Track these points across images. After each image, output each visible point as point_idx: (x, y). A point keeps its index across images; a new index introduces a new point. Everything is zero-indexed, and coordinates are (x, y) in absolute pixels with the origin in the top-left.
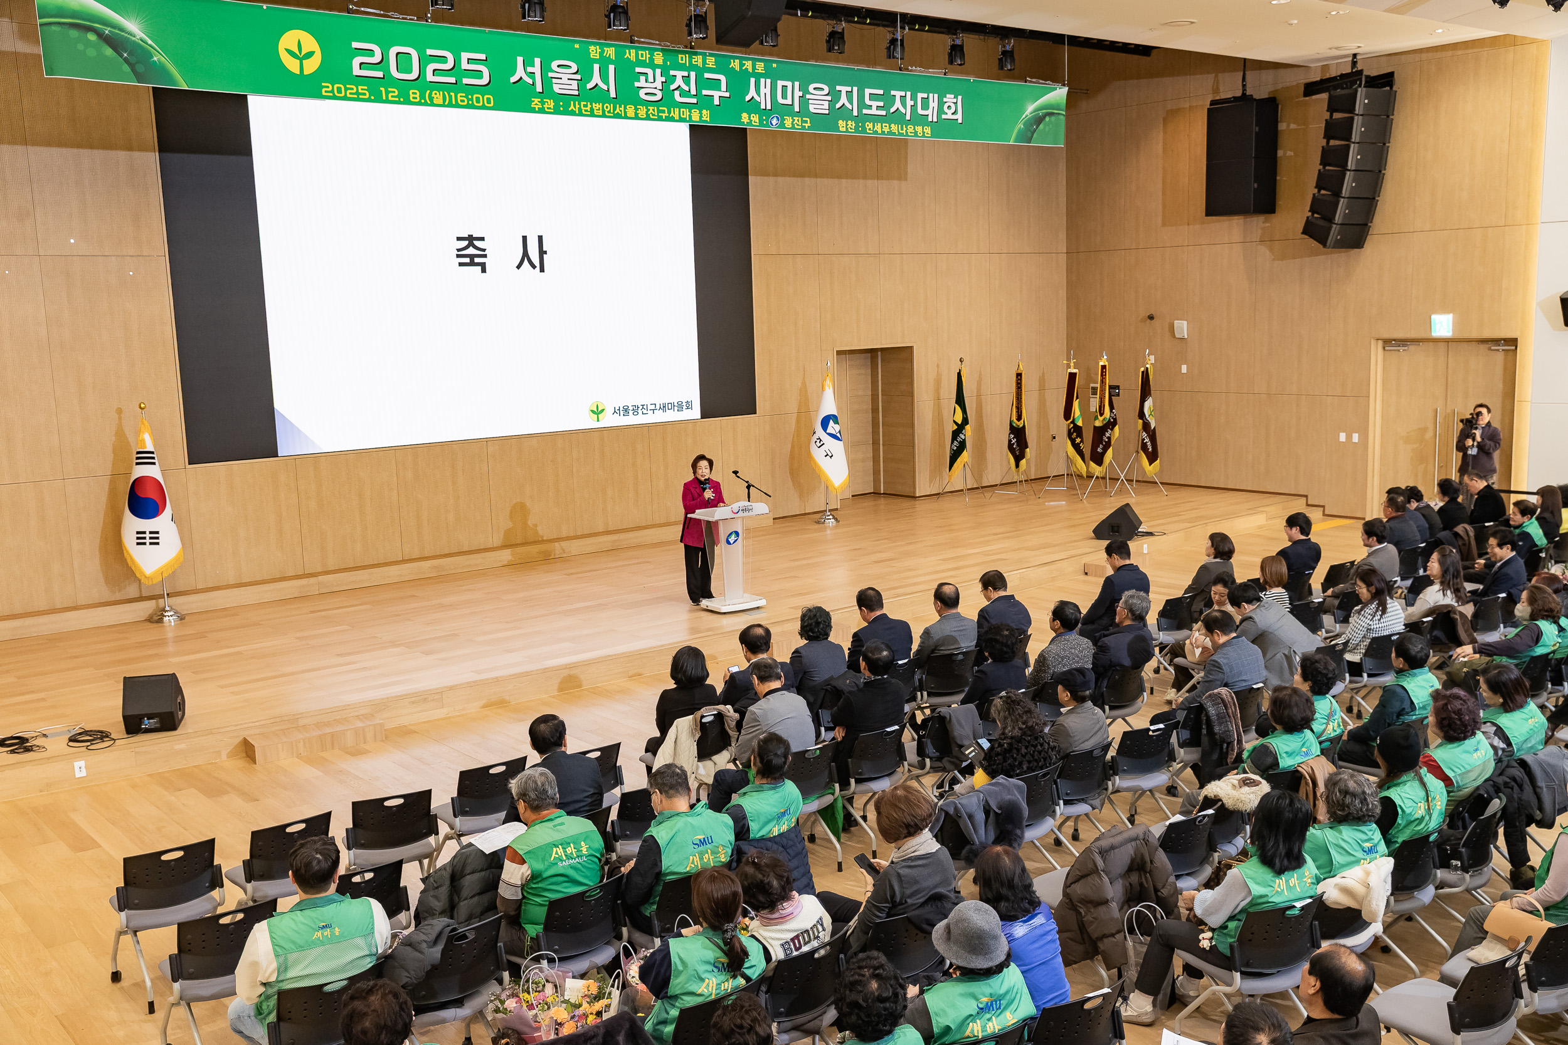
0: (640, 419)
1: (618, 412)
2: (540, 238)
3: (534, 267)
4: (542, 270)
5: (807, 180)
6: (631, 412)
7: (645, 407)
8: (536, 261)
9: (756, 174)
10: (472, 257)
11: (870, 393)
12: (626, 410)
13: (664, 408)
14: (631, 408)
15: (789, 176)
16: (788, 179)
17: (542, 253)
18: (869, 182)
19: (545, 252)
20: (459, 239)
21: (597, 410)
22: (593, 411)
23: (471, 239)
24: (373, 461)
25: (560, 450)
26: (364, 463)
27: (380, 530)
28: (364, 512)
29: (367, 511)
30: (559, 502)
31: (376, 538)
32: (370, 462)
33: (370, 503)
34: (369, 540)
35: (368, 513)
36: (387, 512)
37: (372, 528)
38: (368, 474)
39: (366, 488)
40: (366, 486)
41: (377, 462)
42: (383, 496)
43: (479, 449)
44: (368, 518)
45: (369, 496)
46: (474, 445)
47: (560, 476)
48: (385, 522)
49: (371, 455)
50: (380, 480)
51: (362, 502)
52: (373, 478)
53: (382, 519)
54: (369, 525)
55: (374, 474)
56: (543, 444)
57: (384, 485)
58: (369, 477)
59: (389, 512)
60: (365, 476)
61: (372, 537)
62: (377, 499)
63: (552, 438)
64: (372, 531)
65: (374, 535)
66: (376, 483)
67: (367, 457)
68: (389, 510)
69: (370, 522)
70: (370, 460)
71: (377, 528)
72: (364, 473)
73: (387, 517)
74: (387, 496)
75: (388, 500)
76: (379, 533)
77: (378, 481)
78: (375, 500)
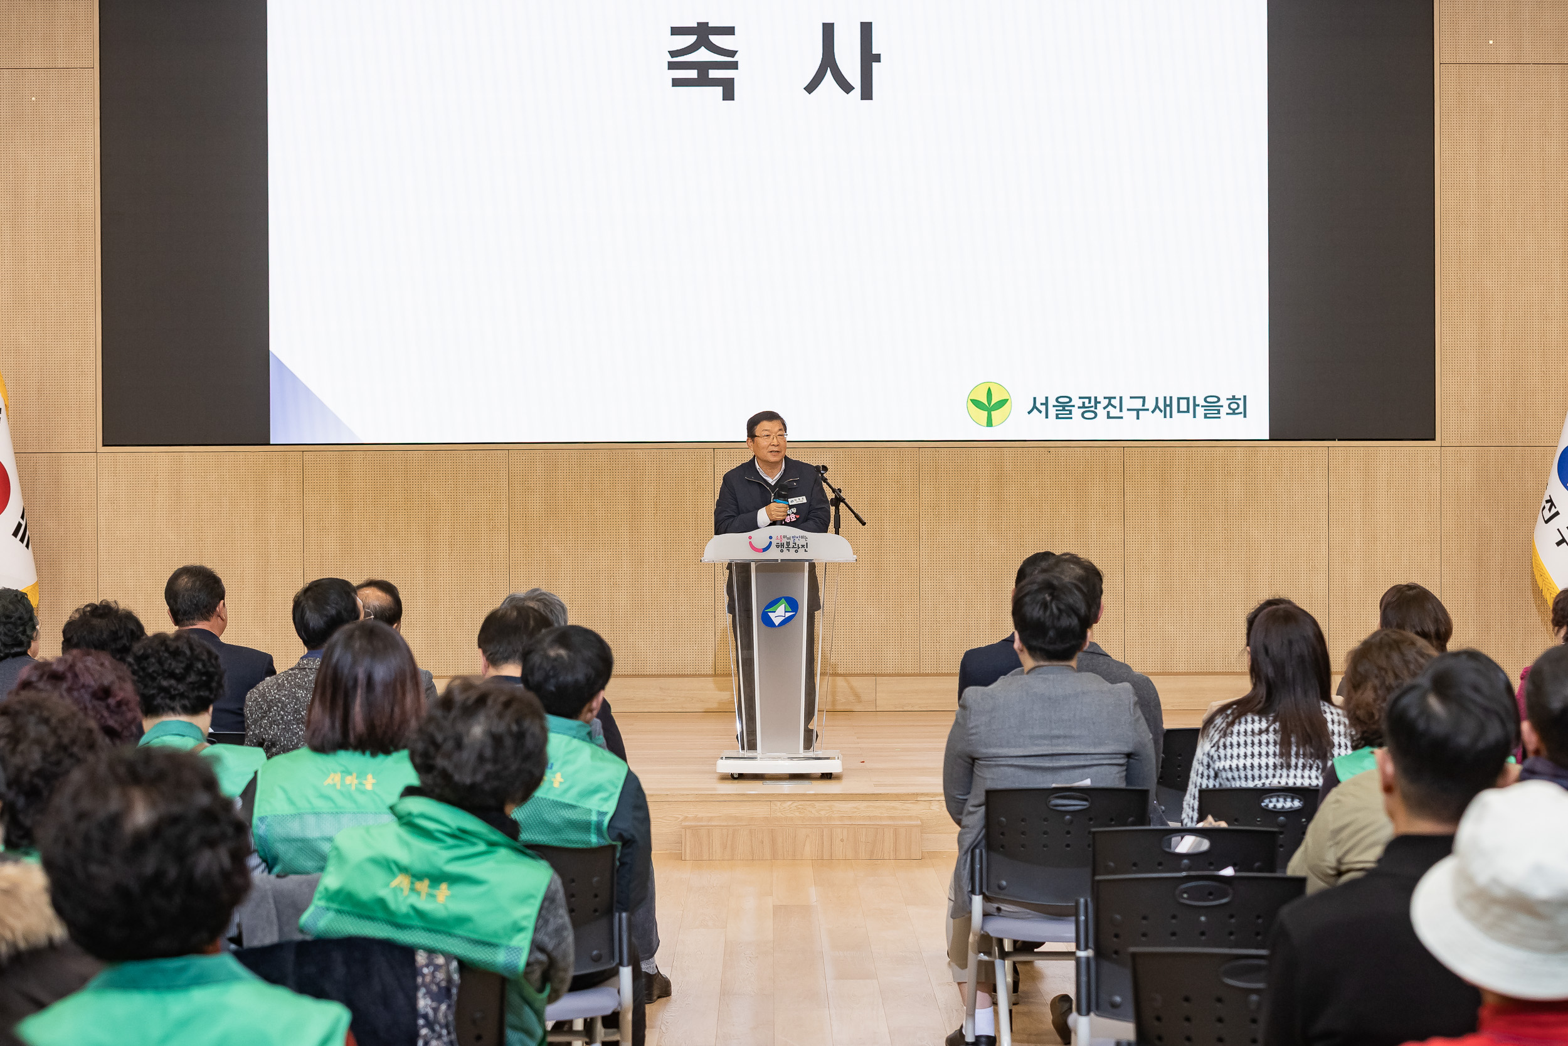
0: (1100, 429)
1: (1043, 408)
2: (866, 29)
3: (847, 87)
4: (867, 93)
6: (1077, 412)
7: (1115, 402)
8: (853, 75)
10: (703, 67)
12: (1064, 408)
13: (1166, 407)
14: (1077, 402)
17: (869, 58)
19: (877, 58)
20: (676, 31)
21: (989, 403)
22: (976, 403)
23: (703, 33)
24: (460, 470)
25: (891, 481)
26: (441, 472)
27: (464, 609)
28: (434, 568)
29: (439, 568)
30: (880, 595)
31: (456, 622)
32: (455, 470)
33: (448, 552)
34: (443, 625)
35: (442, 571)
36: (483, 573)
37: (448, 603)
38: (447, 494)
39: (442, 521)
40: (442, 516)
41: (469, 472)
42: (478, 540)
43: (696, 462)
44: (442, 582)
45: (447, 538)
46: (685, 454)
47: (885, 538)
48: (478, 592)
49: (457, 456)
50: (472, 508)
51: (431, 549)
52: (458, 502)
53: (472, 587)
54: (442, 595)
55: (461, 494)
56: (847, 464)
57: (480, 518)
58: (450, 499)
59: (486, 573)
60: (442, 497)
61: (448, 620)
62: (464, 546)
63: (871, 453)
64: (448, 609)
65: (453, 617)
66: (464, 513)
67: (449, 459)
68: (486, 570)
69: (445, 590)
70: (455, 467)
71: (459, 603)
72: (439, 491)
73: (483, 584)
74: (486, 540)
75: (486, 548)
76: (462, 614)
77: (469, 510)
78: (458, 546)
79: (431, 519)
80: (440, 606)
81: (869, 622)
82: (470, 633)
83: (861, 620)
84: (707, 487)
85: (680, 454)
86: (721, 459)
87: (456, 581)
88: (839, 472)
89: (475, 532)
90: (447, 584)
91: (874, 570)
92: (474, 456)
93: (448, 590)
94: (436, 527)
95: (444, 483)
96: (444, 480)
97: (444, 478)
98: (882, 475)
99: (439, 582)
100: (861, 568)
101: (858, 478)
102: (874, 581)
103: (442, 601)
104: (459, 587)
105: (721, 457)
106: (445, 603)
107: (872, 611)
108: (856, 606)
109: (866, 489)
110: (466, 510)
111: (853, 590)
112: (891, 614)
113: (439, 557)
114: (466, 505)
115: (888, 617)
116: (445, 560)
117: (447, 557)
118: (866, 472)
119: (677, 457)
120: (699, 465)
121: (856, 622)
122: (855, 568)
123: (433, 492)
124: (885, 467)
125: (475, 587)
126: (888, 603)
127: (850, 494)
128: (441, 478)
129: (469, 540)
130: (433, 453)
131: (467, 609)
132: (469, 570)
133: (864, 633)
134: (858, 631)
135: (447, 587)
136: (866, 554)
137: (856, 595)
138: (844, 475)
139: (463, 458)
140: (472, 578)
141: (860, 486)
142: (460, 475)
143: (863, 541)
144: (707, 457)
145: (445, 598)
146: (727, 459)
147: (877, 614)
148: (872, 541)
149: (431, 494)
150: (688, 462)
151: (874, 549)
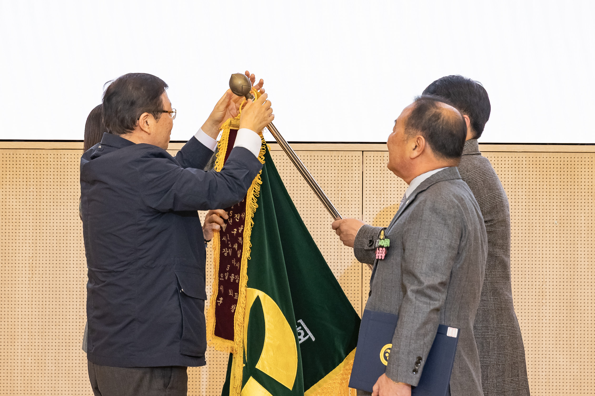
24: (45, 173)
25: (587, 194)
26: (21, 176)
27: (47, 347)
28: (10, 296)
29: (17, 296)
30: (572, 339)
31: (36, 365)
32: (38, 173)
33: (27, 276)
34: (19, 368)
35: (20, 299)
36: (71, 303)
37: (27, 341)
38: (28, 204)
39: (21, 238)
40: (21, 231)
41: (56, 177)
42: (65, 262)
43: (340, 168)
44: (20, 313)
45: (27, 258)
46: (326, 158)
47: (579, 267)
48: (64, 327)
49: (42, 156)
50: (59, 221)
51: (7, 272)
52: (42, 214)
53: (58, 320)
54: (20, 330)
55: (45, 204)
56: (531, 173)
57: (68, 235)
58: (31, 211)
59: (75, 303)
60: (21, 207)
61: (26, 361)
62: (48, 269)
63: (562, 159)
64: (27, 347)
65: (33, 358)
66: (48, 228)
67: (32, 160)
68: (75, 300)
69: (23, 323)
70: (38, 170)
71: (40, 341)
72: (18, 200)
73: (71, 317)
74: (75, 262)
75: (75, 272)
76: (43, 355)
77: (55, 224)
78: (41, 269)
79: (7, 234)
80: (16, 344)
81: (558, 374)
82: (53, 378)
83: (547, 370)
84: (353, 199)
85: (319, 158)
86: (372, 165)
87: (37, 313)
88: (520, 183)
89: (62, 252)
90: (27, 317)
91: (565, 308)
92: (63, 156)
93: (27, 324)
94: (14, 245)
95: (24, 190)
96: (25, 187)
97: (25, 183)
98: (576, 187)
99: (16, 313)
100: (548, 304)
101: (545, 190)
102: (565, 322)
103: (20, 337)
104: (41, 320)
105: (372, 162)
106: (23, 340)
107: (561, 360)
108: (540, 353)
109: (555, 204)
110: (51, 224)
111: (537, 332)
112: (586, 364)
113: (17, 282)
114: (52, 218)
115: (582, 367)
116: (24, 286)
117: (27, 282)
118: (555, 183)
119: (316, 161)
120: (343, 172)
121: (541, 373)
122: (541, 304)
123: (11, 200)
124: (580, 177)
125: (61, 320)
126: (583, 350)
127: (534, 211)
128: (21, 183)
129: (55, 262)
130: (11, 152)
131: (50, 348)
132: (54, 300)
133: (551, 387)
134: (544, 384)
135: (27, 320)
136: (555, 287)
137: (541, 339)
138: (527, 187)
139: (49, 160)
140: (58, 310)
141: (548, 201)
142: (45, 180)
143: (551, 270)
144: (354, 162)
145: (23, 334)
146: (379, 165)
147: (568, 364)
148: (562, 270)
149: (8, 204)
150: (330, 168)
151: (565, 280)
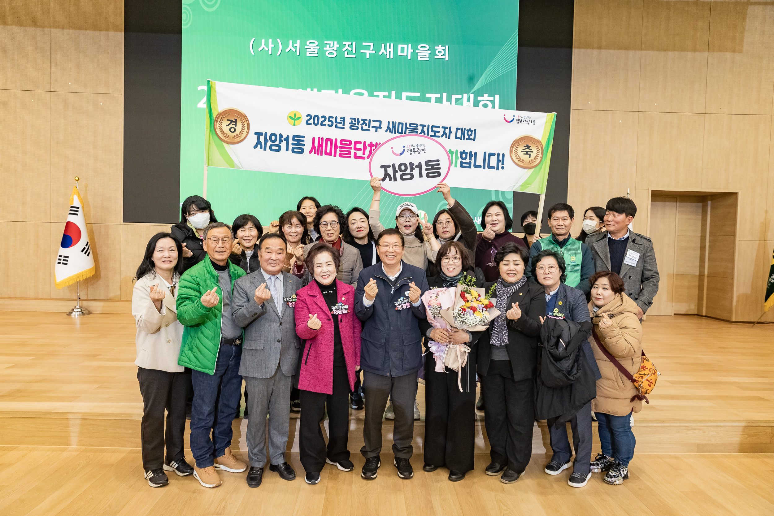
5: (631, 52)
9: (580, 47)
11: (700, 235)
15: (614, 49)
16: (612, 51)
18: (698, 54)
